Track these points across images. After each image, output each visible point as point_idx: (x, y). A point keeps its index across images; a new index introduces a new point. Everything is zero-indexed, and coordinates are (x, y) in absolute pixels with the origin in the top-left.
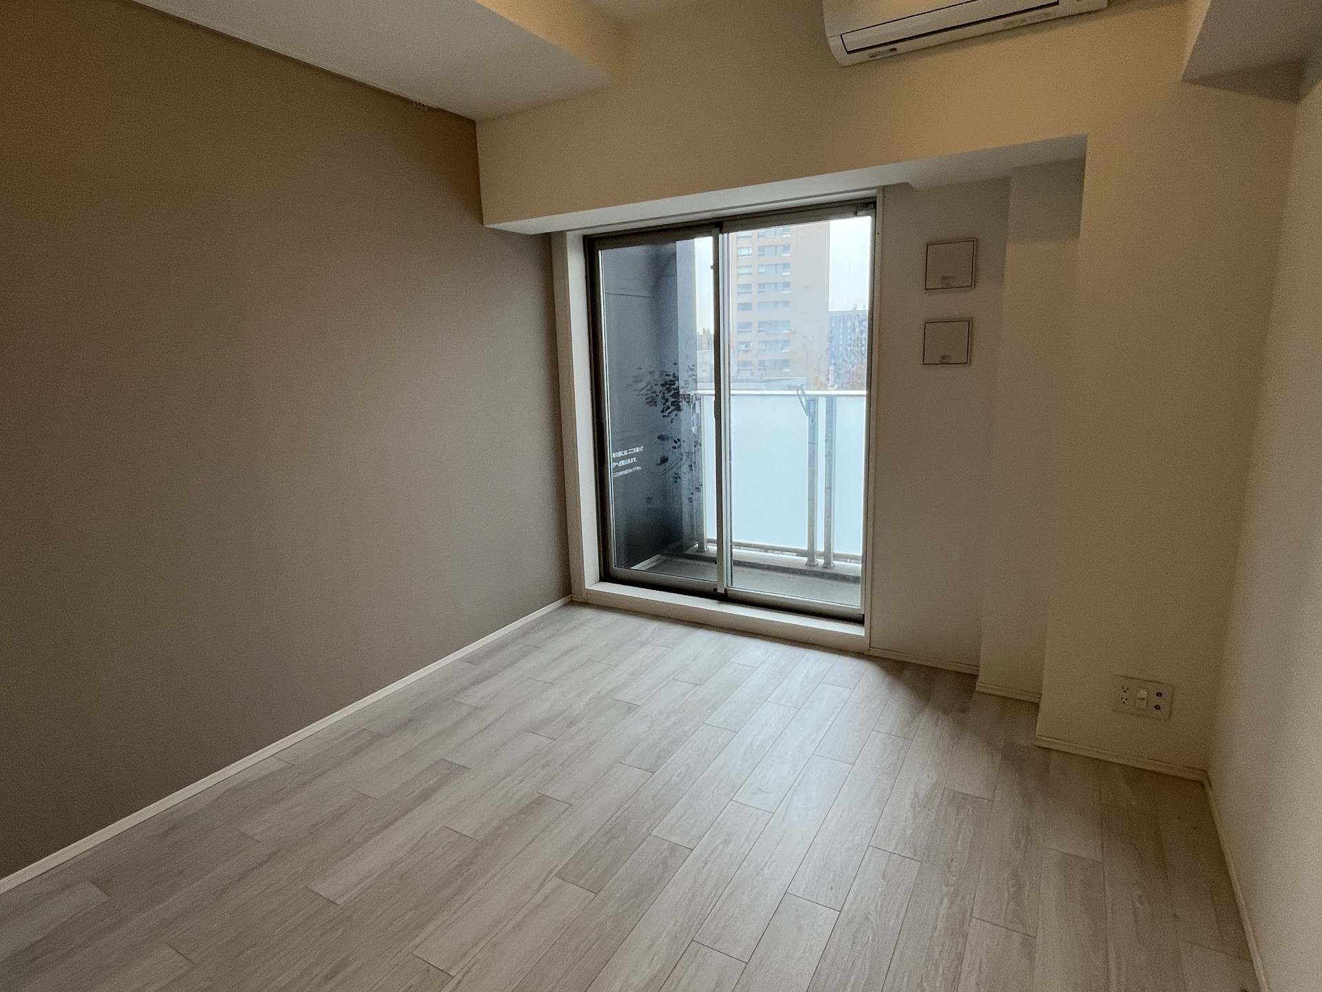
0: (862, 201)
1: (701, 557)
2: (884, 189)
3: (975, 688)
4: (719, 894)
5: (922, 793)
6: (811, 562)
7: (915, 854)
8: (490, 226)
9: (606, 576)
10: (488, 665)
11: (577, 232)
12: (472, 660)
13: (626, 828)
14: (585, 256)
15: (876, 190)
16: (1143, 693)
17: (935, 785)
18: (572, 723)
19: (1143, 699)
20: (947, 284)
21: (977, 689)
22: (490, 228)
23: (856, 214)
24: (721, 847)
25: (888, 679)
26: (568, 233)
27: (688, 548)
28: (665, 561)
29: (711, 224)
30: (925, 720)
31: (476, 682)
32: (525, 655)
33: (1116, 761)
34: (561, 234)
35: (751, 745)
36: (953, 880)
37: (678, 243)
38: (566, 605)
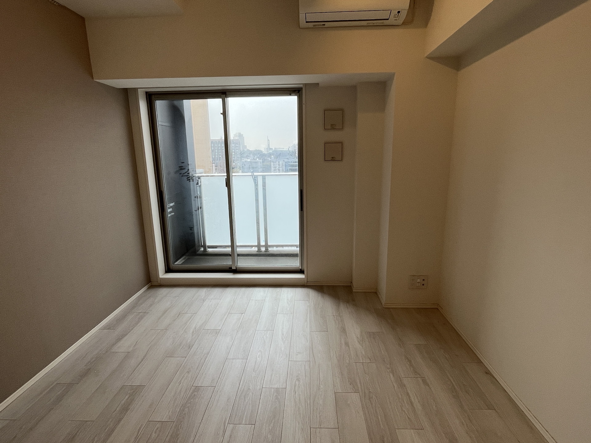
0: (293, 89)
1: (206, 254)
2: (306, 85)
3: (352, 290)
4: (309, 403)
5: (359, 336)
6: (259, 250)
7: (371, 361)
8: (95, 80)
9: (169, 270)
10: (120, 329)
11: (144, 89)
12: (108, 327)
13: (249, 389)
14: (147, 102)
15: (302, 85)
16: (419, 280)
17: (361, 332)
18: (190, 347)
19: (419, 282)
20: (333, 127)
21: (354, 291)
22: (96, 81)
23: (290, 95)
24: (297, 382)
25: (320, 295)
26: (139, 89)
27: (198, 251)
28: (189, 258)
29: (220, 92)
30: (342, 307)
31: (119, 339)
32: (141, 318)
33: (411, 307)
34: (135, 90)
35: (283, 334)
36: (388, 366)
37: (184, 101)
38: (149, 288)
